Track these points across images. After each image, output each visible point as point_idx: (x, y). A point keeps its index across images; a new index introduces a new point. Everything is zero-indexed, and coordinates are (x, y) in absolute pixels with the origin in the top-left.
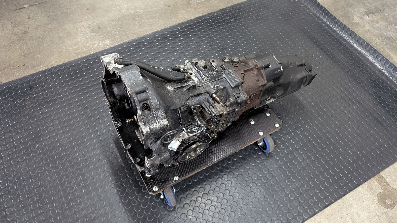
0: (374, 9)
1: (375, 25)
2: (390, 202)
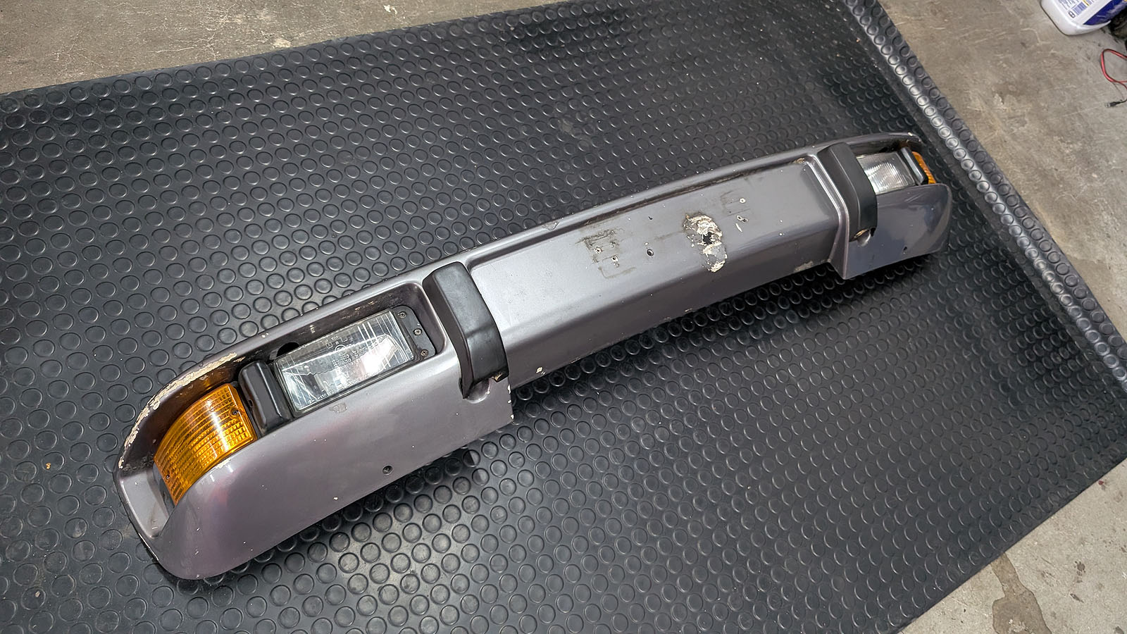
0: (1017, 82)
2: (1018, 627)
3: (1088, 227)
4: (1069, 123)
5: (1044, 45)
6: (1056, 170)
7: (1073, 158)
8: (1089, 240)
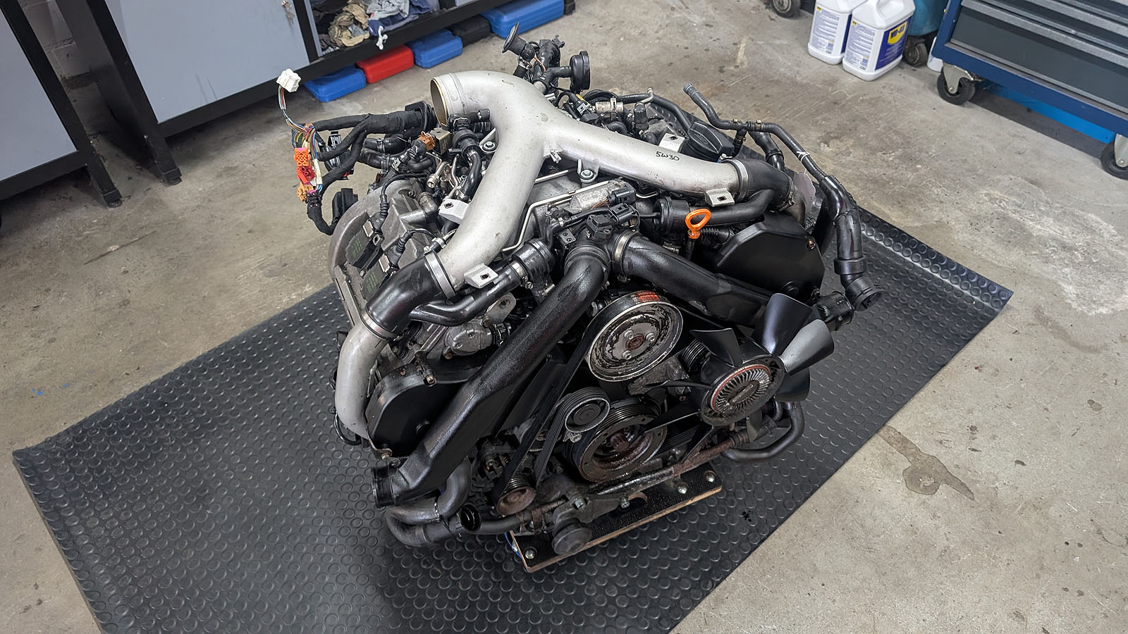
0: (836, 129)
1: (844, 161)
2: (928, 482)
3: (922, 202)
4: (887, 140)
5: (852, 98)
6: (885, 174)
7: (897, 161)
8: (925, 210)
